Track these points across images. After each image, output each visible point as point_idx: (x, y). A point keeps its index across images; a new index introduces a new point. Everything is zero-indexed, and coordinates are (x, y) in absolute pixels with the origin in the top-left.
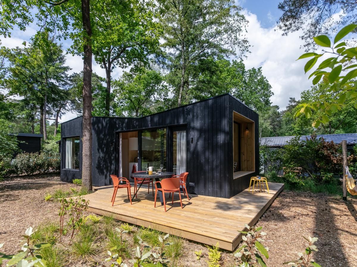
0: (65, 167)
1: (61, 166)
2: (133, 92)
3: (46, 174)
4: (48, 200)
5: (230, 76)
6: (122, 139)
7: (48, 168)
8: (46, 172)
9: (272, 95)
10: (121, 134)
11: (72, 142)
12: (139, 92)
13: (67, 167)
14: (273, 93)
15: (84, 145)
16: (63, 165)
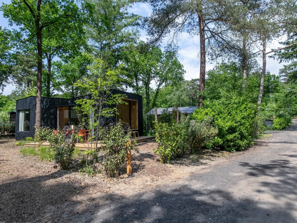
0: (18, 130)
1: (16, 130)
2: (69, 71)
3: (3, 136)
4: (17, 145)
5: (146, 59)
6: (59, 111)
7: (4, 132)
8: (3, 134)
9: (185, 73)
10: (58, 108)
11: (24, 113)
12: (73, 70)
13: (20, 130)
14: (185, 71)
15: (37, 115)
16: (17, 129)
